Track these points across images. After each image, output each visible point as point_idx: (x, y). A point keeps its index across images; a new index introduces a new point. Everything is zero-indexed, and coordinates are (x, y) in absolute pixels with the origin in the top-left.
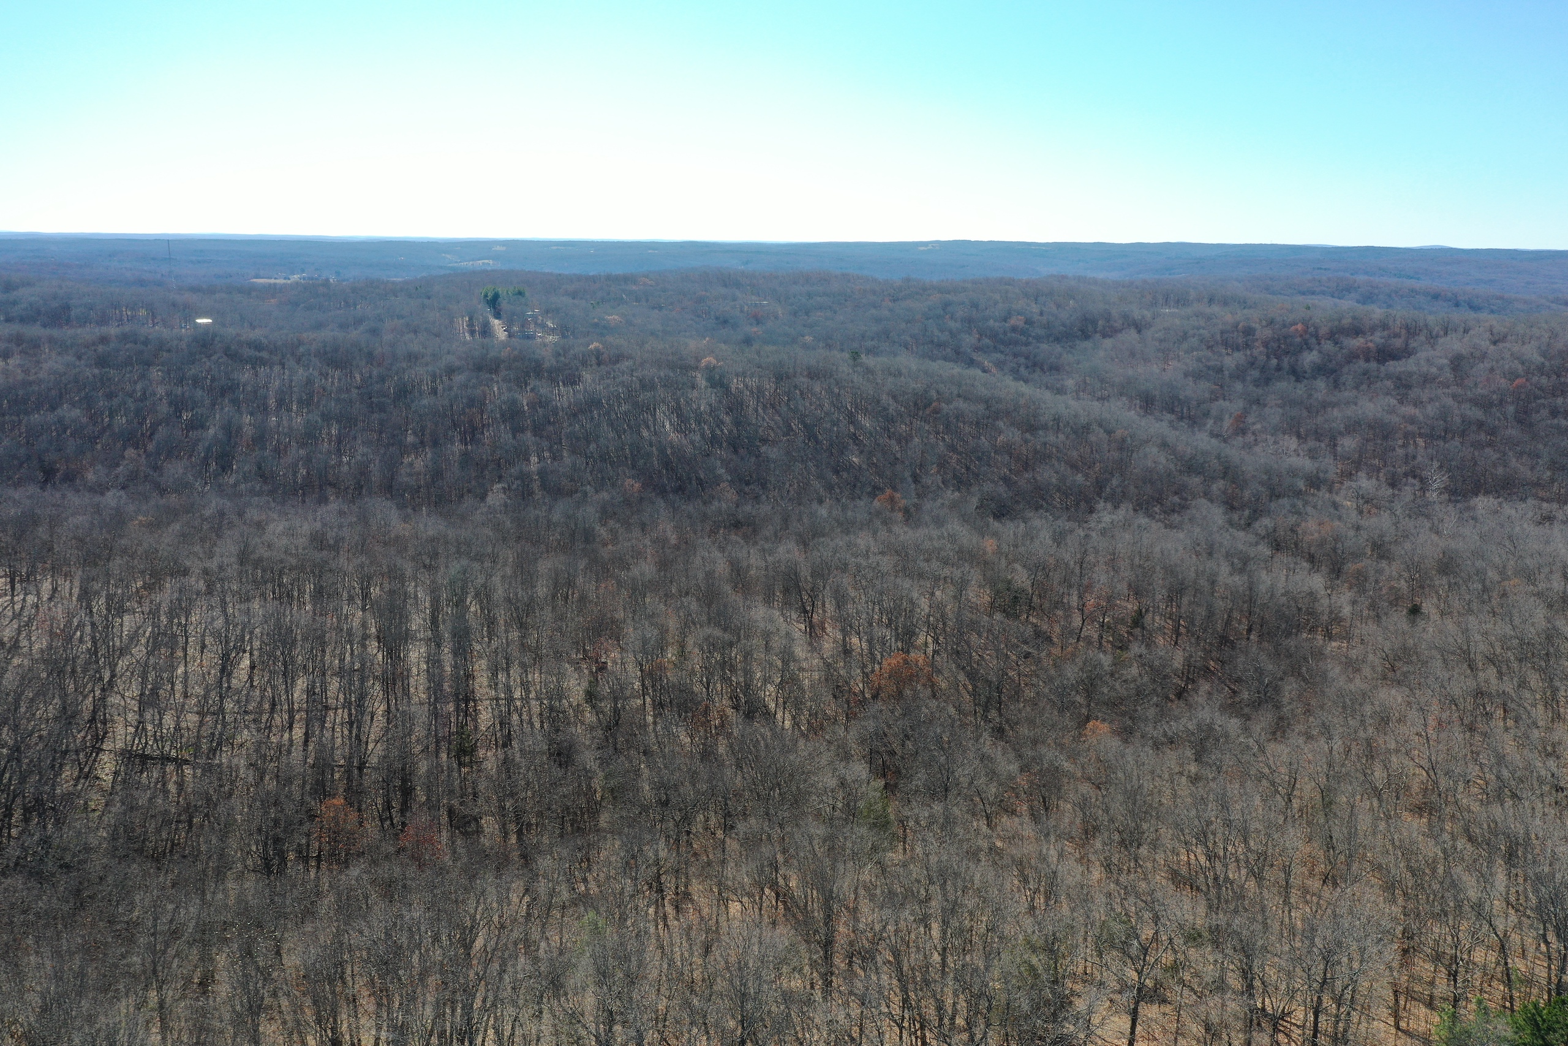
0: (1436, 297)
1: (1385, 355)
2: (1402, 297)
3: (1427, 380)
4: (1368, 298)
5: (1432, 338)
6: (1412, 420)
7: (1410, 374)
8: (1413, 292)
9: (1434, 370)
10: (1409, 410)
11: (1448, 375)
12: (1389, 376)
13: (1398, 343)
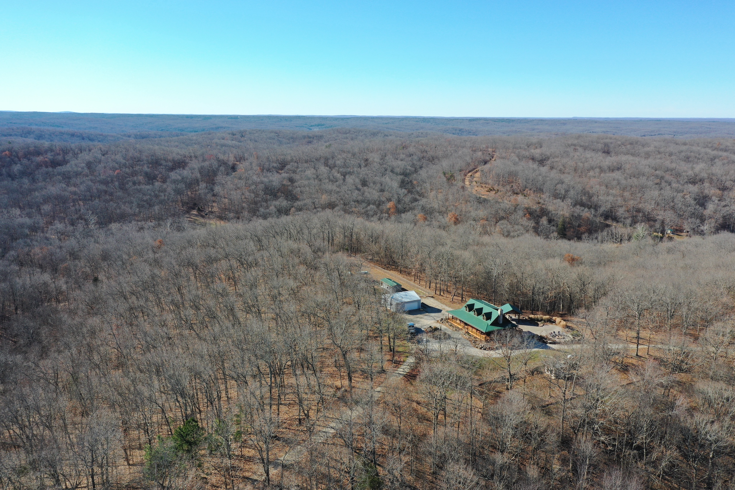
0: (73, 135)
1: (54, 164)
2: (57, 136)
3: (77, 174)
4: (40, 137)
5: (75, 155)
6: (75, 193)
7: (69, 172)
8: (62, 134)
9: (80, 169)
10: (72, 189)
11: (86, 171)
12: (59, 174)
13: (60, 158)
